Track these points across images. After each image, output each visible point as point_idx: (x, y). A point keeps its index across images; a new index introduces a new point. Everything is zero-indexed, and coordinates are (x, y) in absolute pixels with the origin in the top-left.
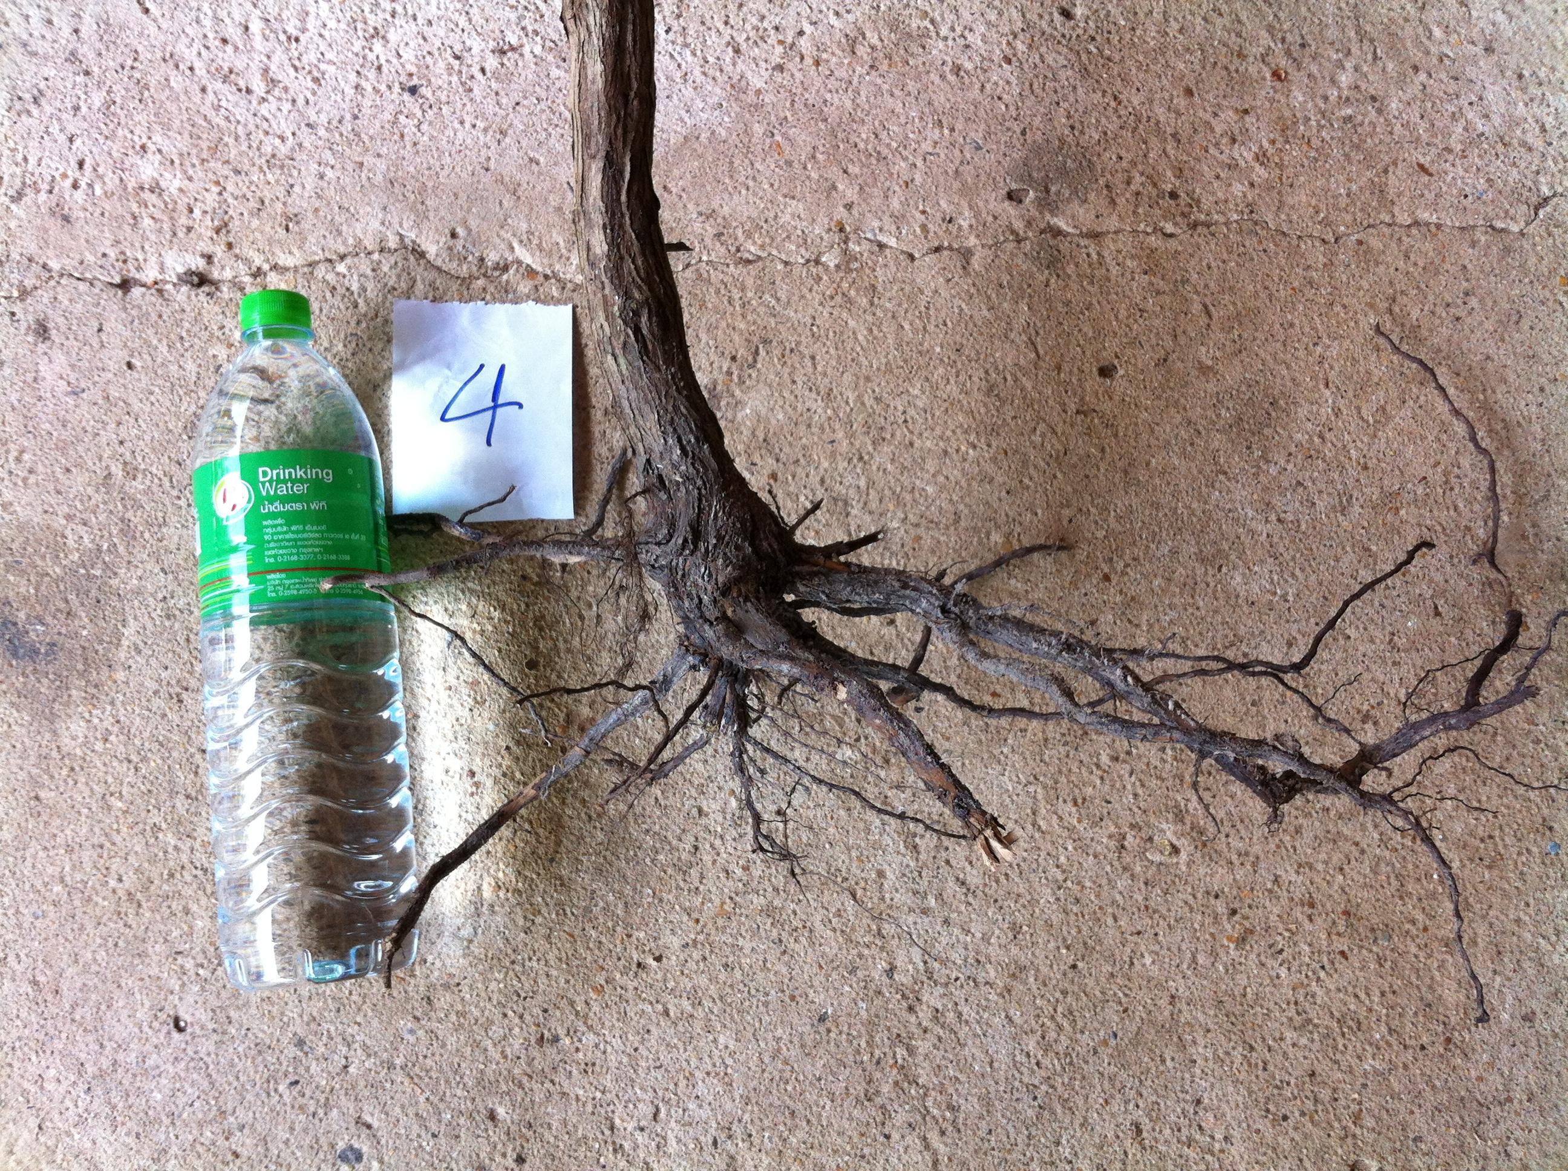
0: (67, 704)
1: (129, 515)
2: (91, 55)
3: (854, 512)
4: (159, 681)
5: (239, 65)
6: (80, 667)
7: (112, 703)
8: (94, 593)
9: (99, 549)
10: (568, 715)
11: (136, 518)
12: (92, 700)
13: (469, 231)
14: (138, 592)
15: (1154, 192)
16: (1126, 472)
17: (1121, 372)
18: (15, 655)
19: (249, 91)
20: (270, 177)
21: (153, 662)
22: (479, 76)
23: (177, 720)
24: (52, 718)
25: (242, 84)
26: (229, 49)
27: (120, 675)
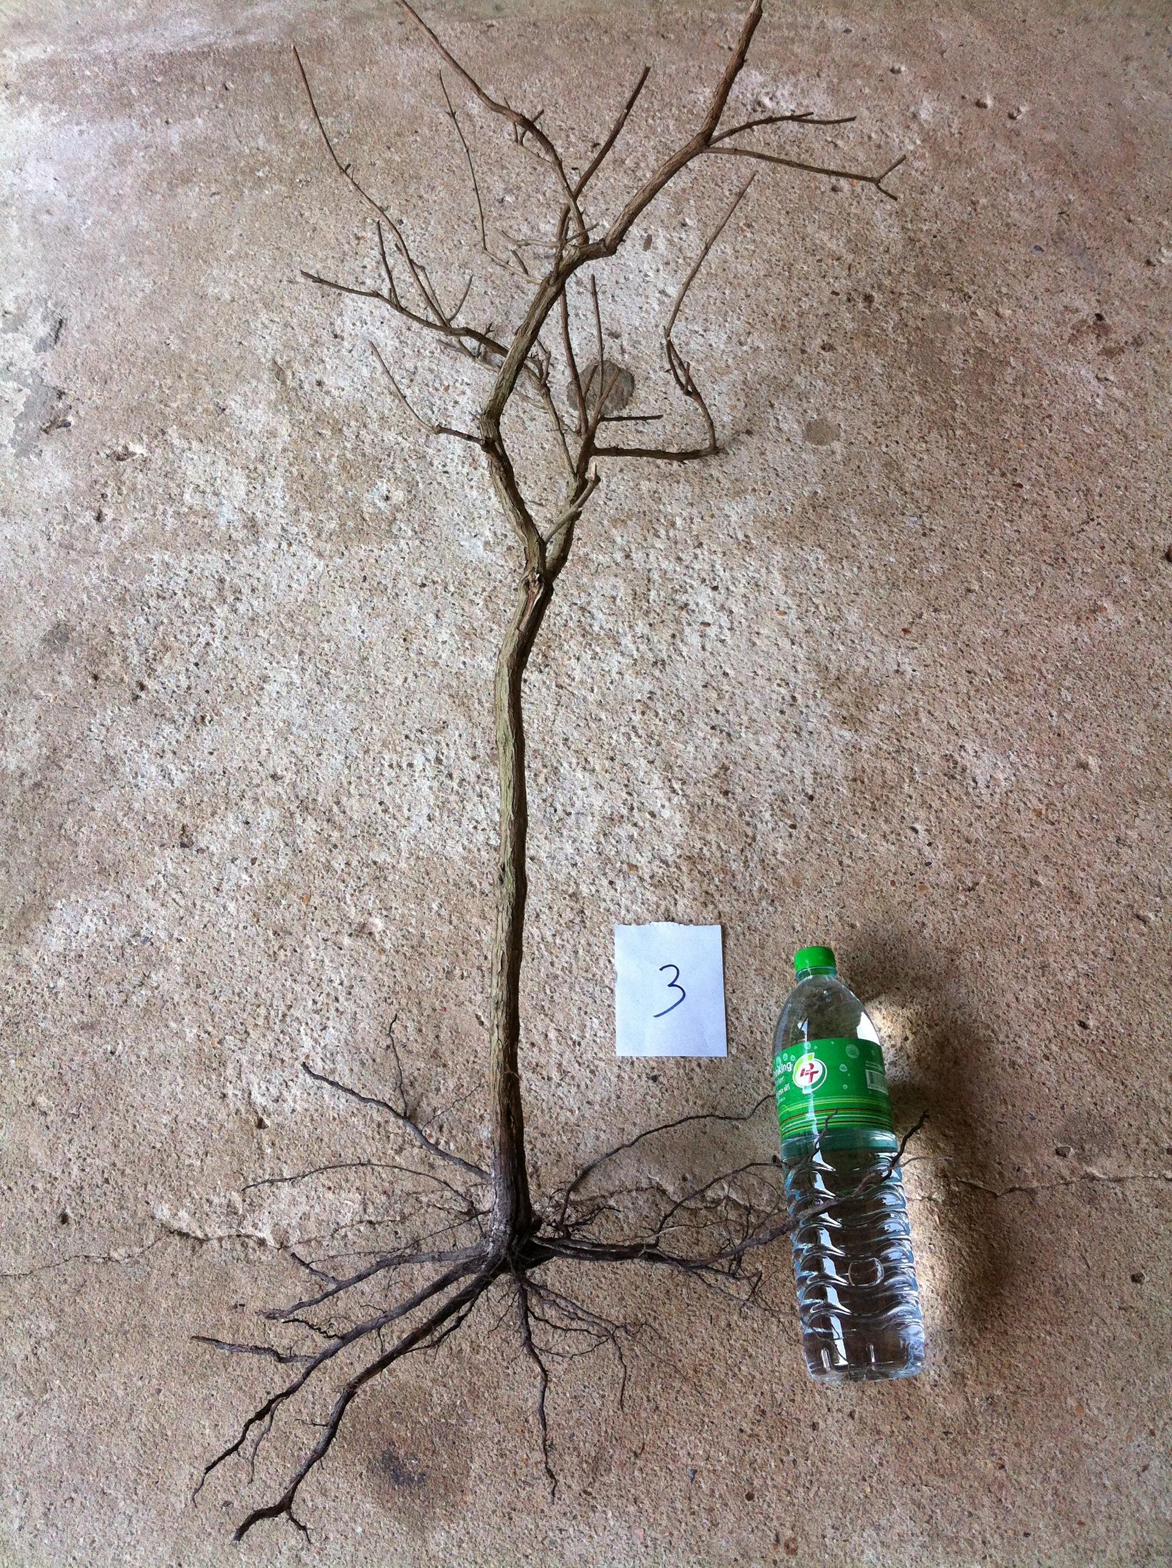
0: (432, 1519)
1: (475, 1379)
2: (447, 1053)
3: (970, 1383)
4: (496, 1502)
5: (543, 1061)
6: (442, 1491)
7: (464, 1519)
8: (450, 1437)
9: (454, 1404)
10: (777, 1536)
11: (479, 1382)
12: (450, 1518)
13: (694, 1176)
14: (481, 1436)
15: (1156, 1149)
16: (1158, 1354)
17: (1147, 1279)
18: (397, 1481)
19: (549, 1079)
20: (564, 1138)
21: (492, 1488)
22: (697, 1069)
23: (508, 1532)
24: (423, 1529)
25: (545, 1073)
26: (535, 1049)
27: (470, 1498)
